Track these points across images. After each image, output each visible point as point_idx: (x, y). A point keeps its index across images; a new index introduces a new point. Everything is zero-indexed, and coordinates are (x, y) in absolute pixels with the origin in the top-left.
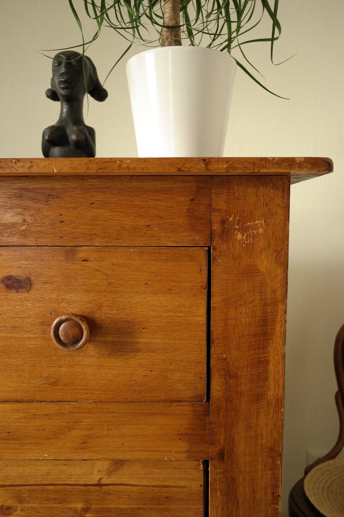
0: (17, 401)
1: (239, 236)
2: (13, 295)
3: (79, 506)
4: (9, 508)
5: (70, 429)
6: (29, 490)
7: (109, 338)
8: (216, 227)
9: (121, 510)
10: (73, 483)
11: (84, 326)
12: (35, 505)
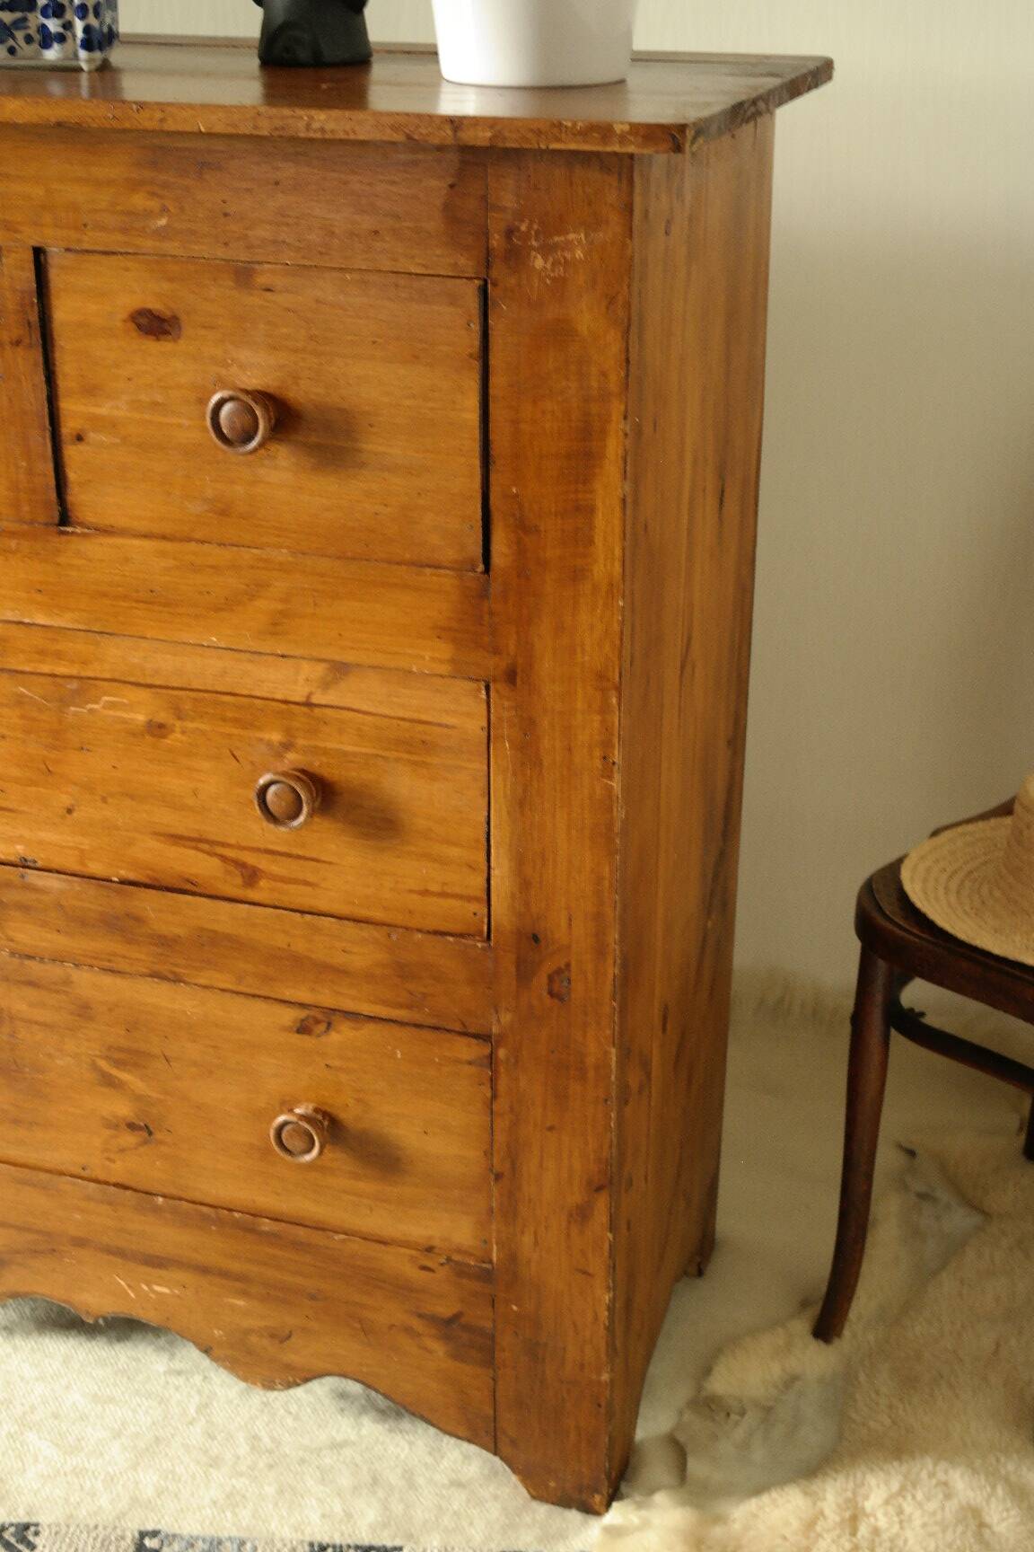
0: (164, 537)
1: (539, 263)
2: (151, 345)
3: (276, 737)
4: (161, 726)
5: (252, 597)
6: (195, 699)
7: (313, 439)
8: (496, 241)
9: (345, 754)
10: (265, 694)
11: (259, 412)
12: (203, 727)
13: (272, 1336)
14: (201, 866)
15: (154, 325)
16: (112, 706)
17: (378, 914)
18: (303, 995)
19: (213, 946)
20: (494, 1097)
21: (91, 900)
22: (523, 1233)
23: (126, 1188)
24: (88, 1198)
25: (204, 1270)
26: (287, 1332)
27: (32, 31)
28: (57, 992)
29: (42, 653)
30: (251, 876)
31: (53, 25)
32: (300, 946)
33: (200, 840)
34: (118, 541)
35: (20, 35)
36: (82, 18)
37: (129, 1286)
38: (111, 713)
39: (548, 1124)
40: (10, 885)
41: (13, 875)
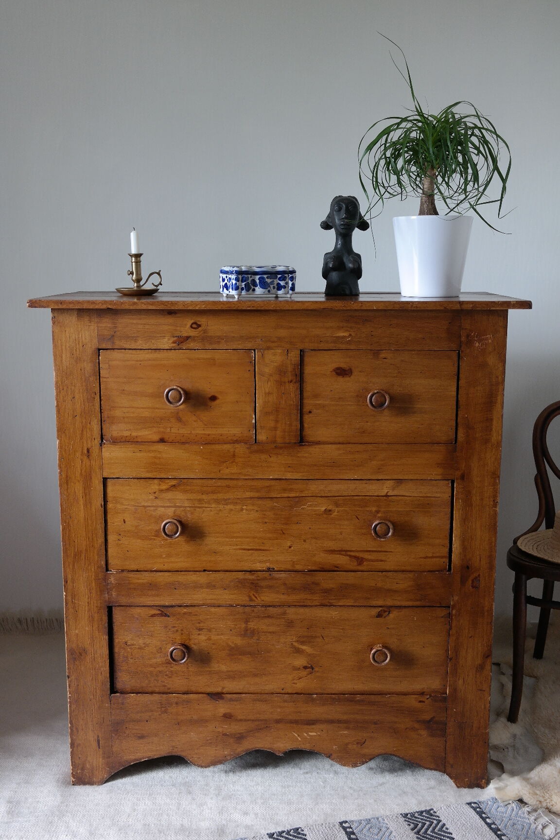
0: (339, 443)
1: (477, 344)
2: (340, 379)
3: (374, 509)
4: (330, 511)
5: (371, 460)
6: (344, 500)
7: (398, 405)
8: (463, 339)
9: (399, 512)
10: (371, 494)
11: (387, 397)
12: (346, 509)
13: (358, 743)
14: (342, 560)
15: (341, 372)
16: (311, 506)
17: (409, 568)
18: (380, 603)
19: (344, 590)
20: (451, 629)
21: (299, 579)
22: (459, 680)
23: (301, 694)
24: (285, 701)
25: (331, 722)
26: (364, 740)
27: (275, 285)
28: (279, 618)
29: (285, 490)
30: (360, 561)
31: (282, 283)
32: (379, 585)
33: (341, 551)
34: (322, 446)
35: (272, 286)
36: (291, 281)
37: (298, 735)
38: (310, 508)
39: (470, 635)
40: (265, 579)
41: (267, 574)
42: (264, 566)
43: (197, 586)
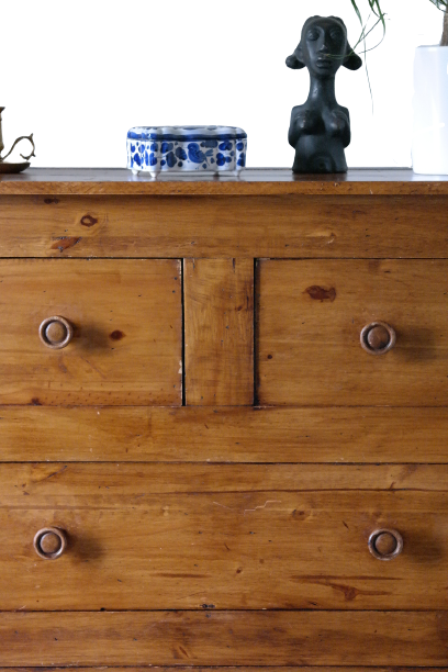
0: (316, 406)
2: (318, 305)
3: (371, 511)
4: (301, 513)
5: (367, 433)
6: (323, 495)
7: (408, 346)
9: (412, 514)
10: (366, 487)
11: (391, 332)
12: (327, 510)
14: (321, 592)
15: (319, 294)
16: (271, 505)
17: (426, 605)
21: (253, 623)
27: (214, 157)
29: (230, 480)
30: (350, 593)
31: (225, 154)
32: (382, 632)
33: (320, 577)
34: (289, 411)
35: (209, 158)
36: (240, 150)
38: (271, 509)
40: (198, 623)
41: (201, 616)
42: (197, 602)
43: (91, 635)
